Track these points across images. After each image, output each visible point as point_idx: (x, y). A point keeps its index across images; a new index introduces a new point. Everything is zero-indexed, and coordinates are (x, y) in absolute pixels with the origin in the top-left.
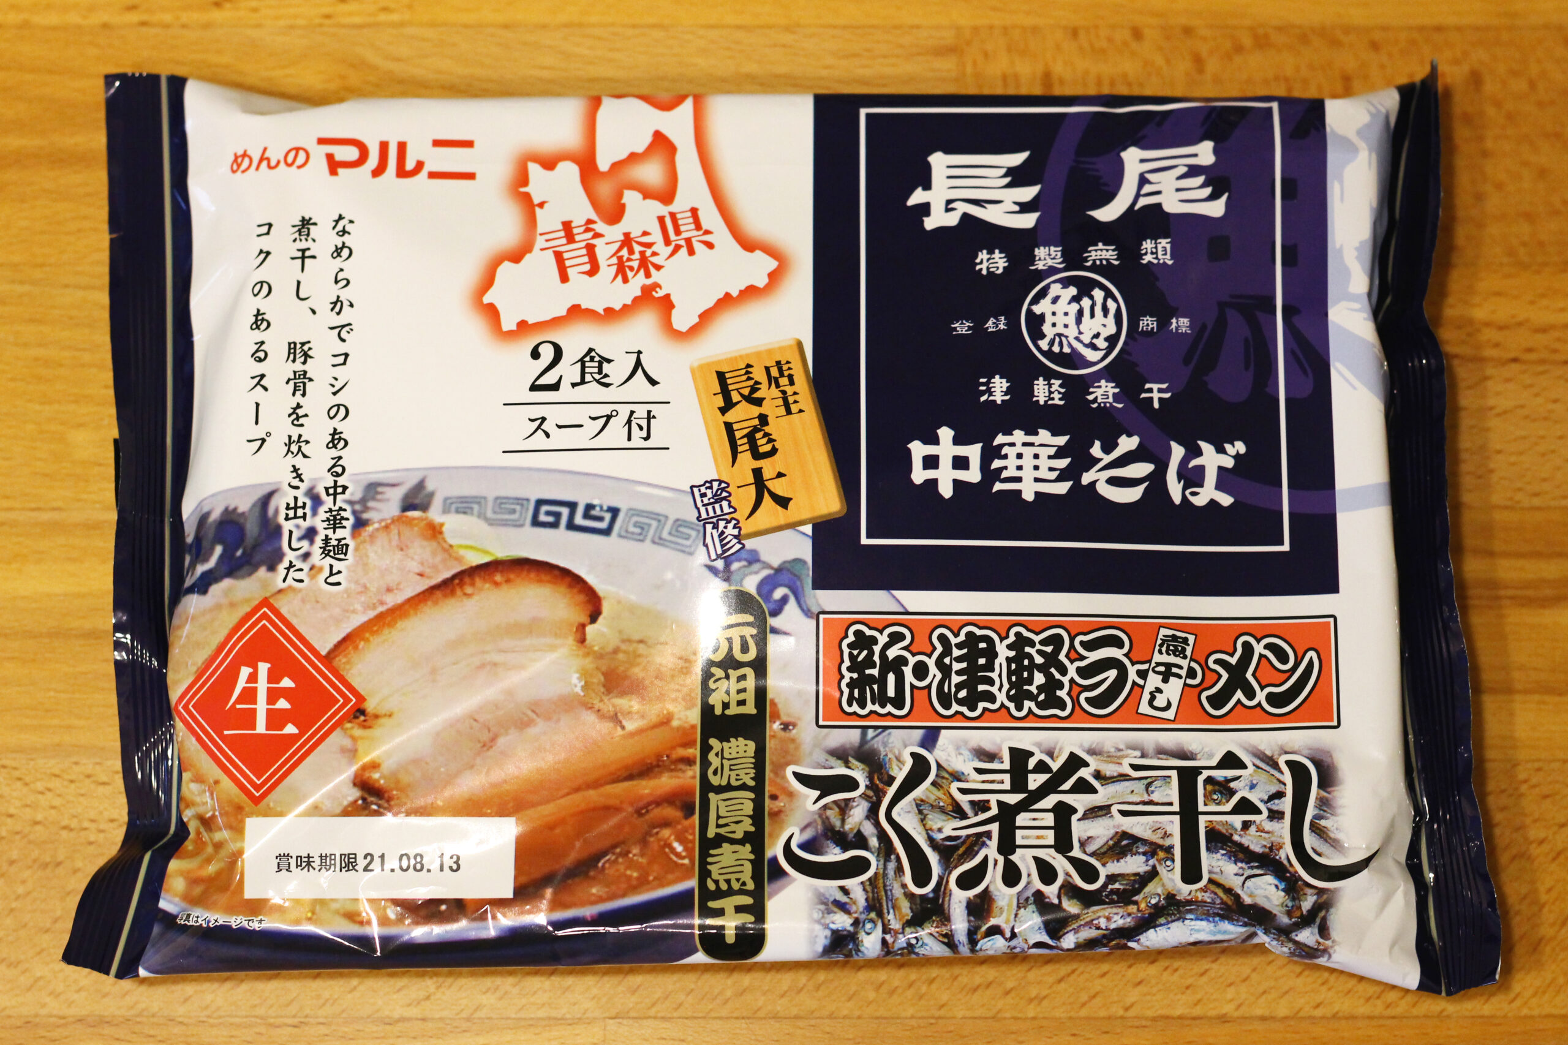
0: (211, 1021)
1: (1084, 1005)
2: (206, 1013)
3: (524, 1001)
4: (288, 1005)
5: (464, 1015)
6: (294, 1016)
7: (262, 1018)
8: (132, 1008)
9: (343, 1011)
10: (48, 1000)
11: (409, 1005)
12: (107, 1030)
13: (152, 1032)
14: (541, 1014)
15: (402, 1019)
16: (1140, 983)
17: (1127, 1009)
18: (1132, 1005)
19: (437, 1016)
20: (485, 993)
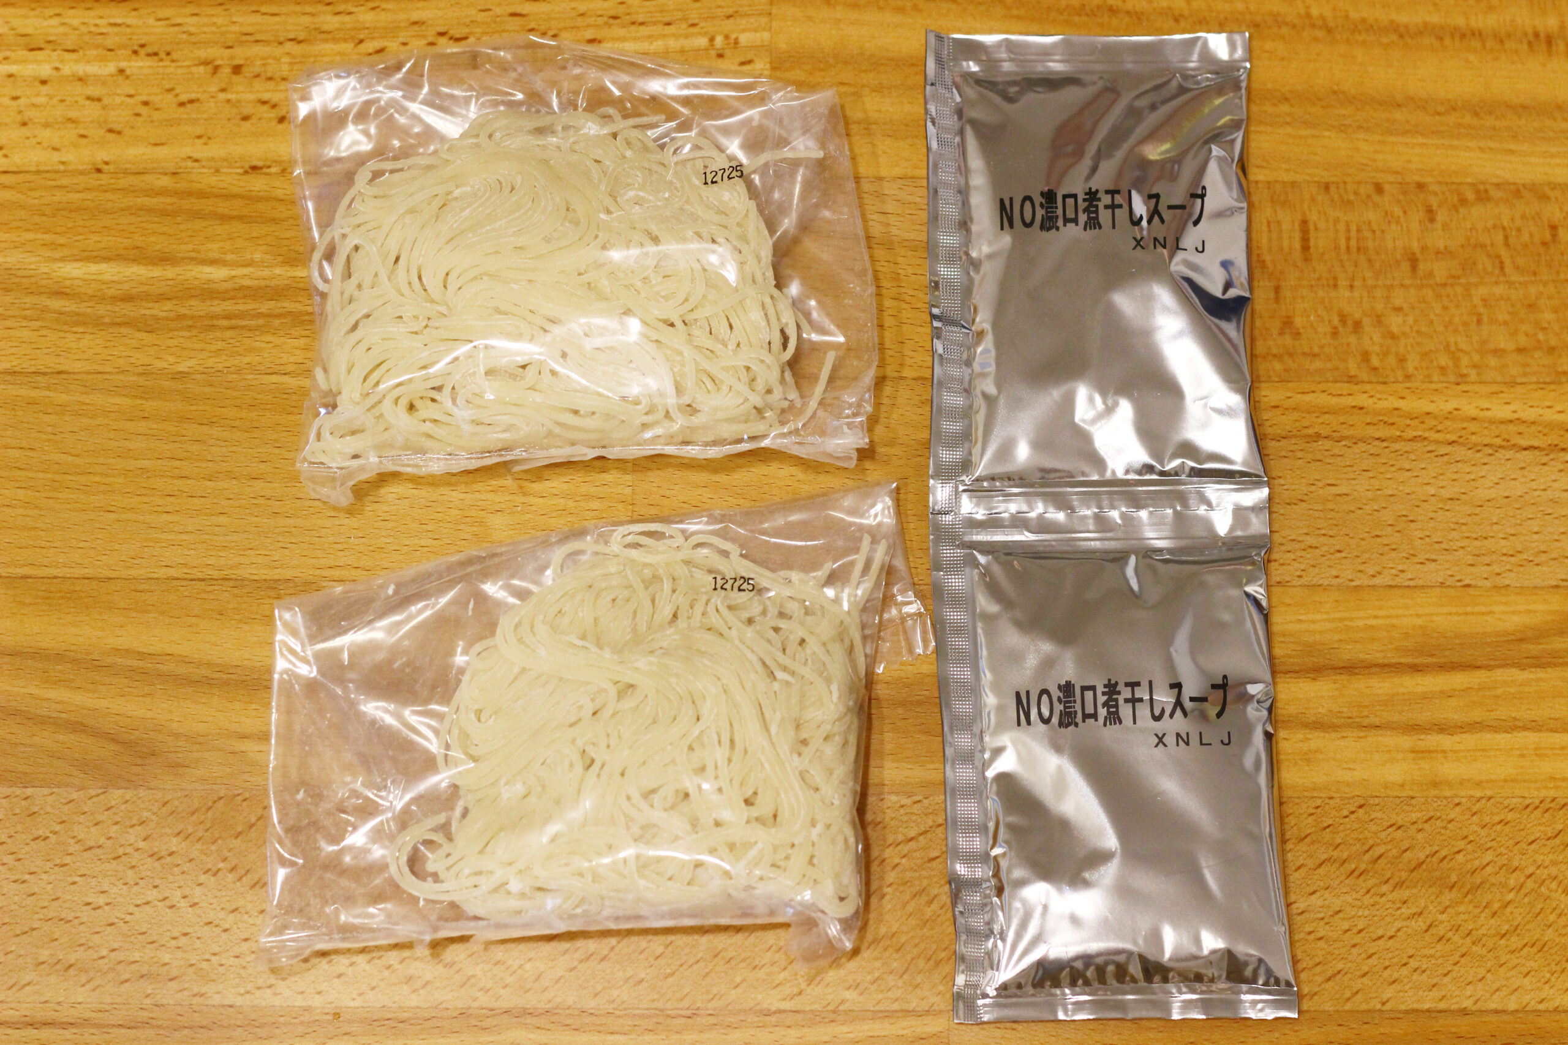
0: (617, 1013)
1: (1348, 999)
2: (612, 1006)
3: (880, 996)
4: (682, 1000)
5: (830, 1008)
6: (688, 1009)
7: (661, 1010)
8: (550, 1001)
9: (728, 1005)
10: (479, 994)
11: (784, 999)
12: (529, 1020)
13: (568, 1022)
14: (896, 1006)
15: (779, 1011)
16: (1394, 982)
17: (1384, 1004)
18: (1387, 1001)
19: (808, 1009)
20: (848, 989)
